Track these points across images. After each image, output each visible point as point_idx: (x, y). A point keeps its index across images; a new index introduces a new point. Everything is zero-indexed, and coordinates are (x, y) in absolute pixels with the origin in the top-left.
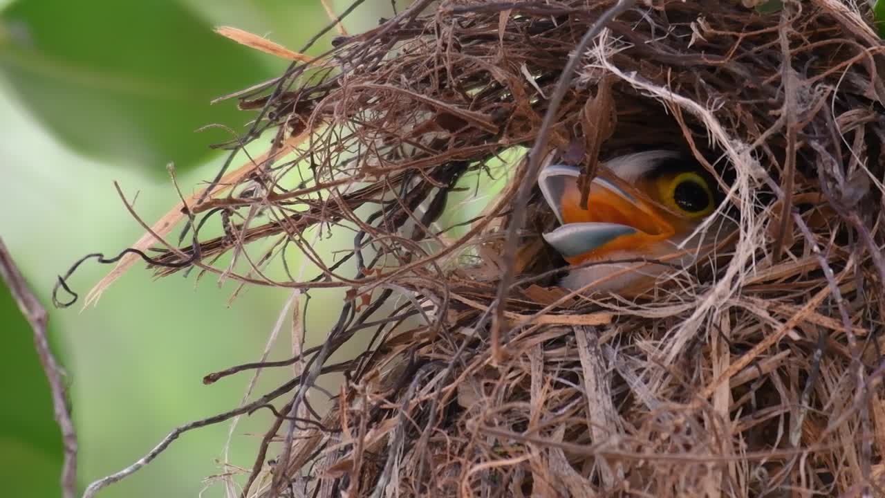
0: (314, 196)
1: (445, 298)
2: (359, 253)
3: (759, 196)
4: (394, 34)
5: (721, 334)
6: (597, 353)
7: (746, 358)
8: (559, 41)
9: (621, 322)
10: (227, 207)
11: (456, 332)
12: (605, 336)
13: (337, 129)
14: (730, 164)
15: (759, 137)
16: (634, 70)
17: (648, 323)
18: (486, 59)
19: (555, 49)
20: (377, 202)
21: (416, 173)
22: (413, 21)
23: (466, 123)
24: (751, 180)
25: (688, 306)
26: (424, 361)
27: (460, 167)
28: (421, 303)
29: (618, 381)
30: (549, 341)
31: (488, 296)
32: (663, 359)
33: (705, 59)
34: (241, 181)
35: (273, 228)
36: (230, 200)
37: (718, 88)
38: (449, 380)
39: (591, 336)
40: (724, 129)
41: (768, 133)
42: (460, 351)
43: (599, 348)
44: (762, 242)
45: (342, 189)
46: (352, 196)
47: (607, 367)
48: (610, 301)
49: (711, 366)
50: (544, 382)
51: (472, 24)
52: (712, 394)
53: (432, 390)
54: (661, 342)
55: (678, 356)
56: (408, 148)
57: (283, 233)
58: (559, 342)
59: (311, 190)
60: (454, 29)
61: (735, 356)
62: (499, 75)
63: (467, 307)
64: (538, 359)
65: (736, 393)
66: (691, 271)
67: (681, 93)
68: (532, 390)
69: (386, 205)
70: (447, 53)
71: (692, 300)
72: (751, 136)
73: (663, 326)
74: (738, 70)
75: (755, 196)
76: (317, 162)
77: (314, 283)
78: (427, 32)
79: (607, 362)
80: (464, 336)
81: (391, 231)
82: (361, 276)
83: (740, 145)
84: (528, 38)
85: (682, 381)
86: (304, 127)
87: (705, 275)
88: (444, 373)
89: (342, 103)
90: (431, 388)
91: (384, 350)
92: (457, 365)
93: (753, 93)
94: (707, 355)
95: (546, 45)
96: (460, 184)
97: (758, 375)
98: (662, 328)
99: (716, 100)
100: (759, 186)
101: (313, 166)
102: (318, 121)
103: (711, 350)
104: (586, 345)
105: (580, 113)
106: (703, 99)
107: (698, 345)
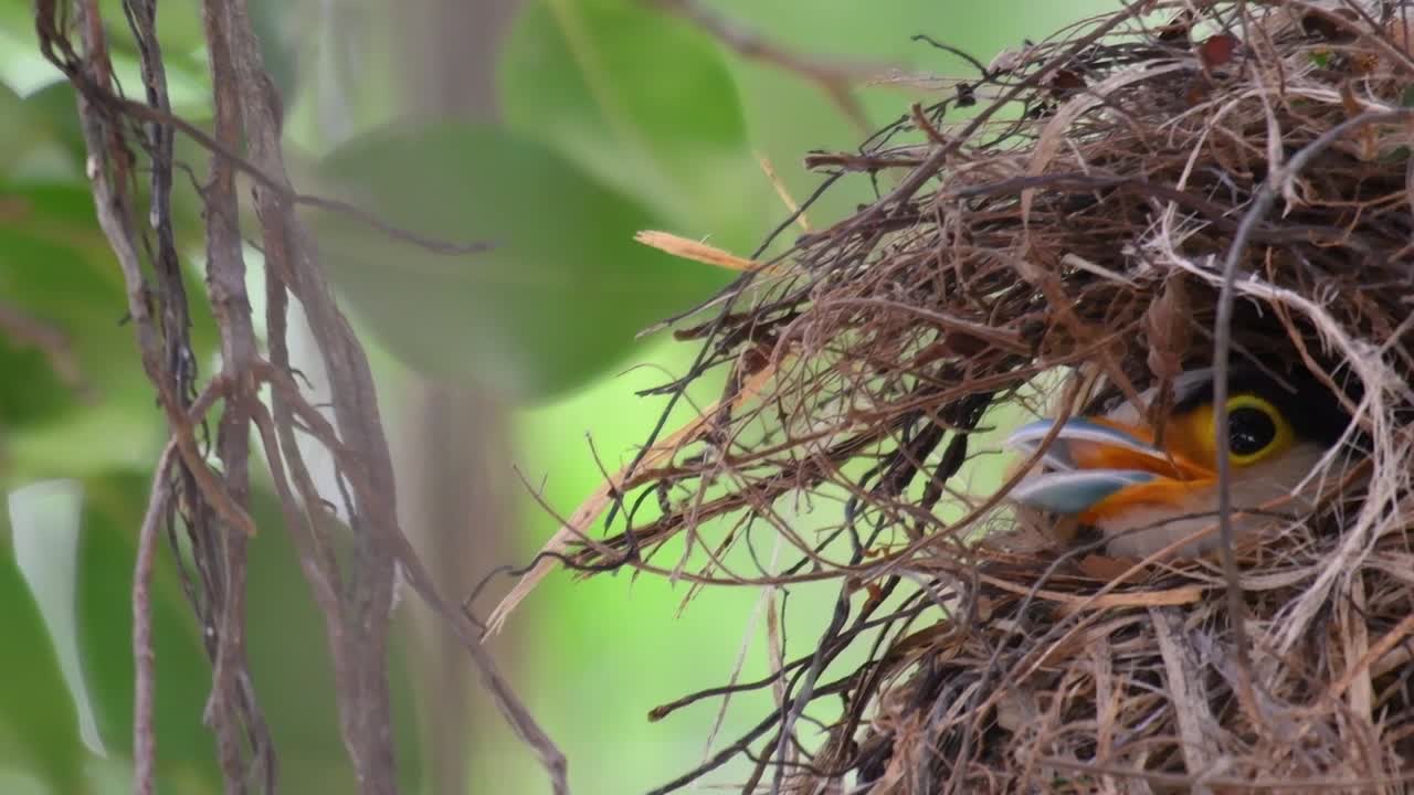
0: (785, 455)
1: (974, 583)
2: (853, 529)
3: (1396, 414)
4: (879, 226)
5: (1353, 606)
6: (1184, 642)
7: (1391, 638)
8: (1105, 219)
9: (1213, 598)
10: (666, 479)
11: (989, 626)
12: (1193, 620)
13: (813, 363)
14: (1354, 375)
15: (1389, 336)
16: (1210, 253)
17: (1251, 597)
18: (1009, 252)
19: (1102, 231)
20: (871, 456)
21: (921, 413)
22: (903, 205)
23: (986, 344)
24: (1385, 395)
25: (1306, 572)
26: (952, 671)
27: (983, 401)
28: (939, 590)
29: (1215, 679)
30: (1121, 628)
31: (1029, 573)
32: (1277, 646)
33: (1310, 234)
34: (684, 442)
35: (731, 502)
36: (672, 470)
37: (1326, 269)
38: (985, 695)
39: (1174, 620)
40: (1341, 325)
41: (1402, 329)
42: (996, 653)
43: (1186, 636)
44: (1404, 478)
45: (823, 442)
46: (836, 449)
47: (1199, 661)
48: (1197, 569)
49: (1341, 649)
50: (1114, 687)
51: (985, 204)
52: (1347, 689)
53: (963, 711)
54: (1273, 623)
55: (1295, 643)
56: (910, 381)
57: (746, 509)
58: (1132, 631)
59: (781, 448)
60: (963, 214)
61: (1375, 634)
62: (1029, 272)
63: (1002, 591)
64: (1103, 657)
65: (1378, 685)
66: (1309, 524)
67: (1280, 282)
68: (1098, 700)
69: (882, 460)
70: (955, 246)
71: (1313, 563)
72: (1378, 334)
73: (1272, 600)
74: (1357, 245)
75: (1392, 414)
76: (786, 409)
77: (790, 576)
78: (924, 220)
79: (1199, 654)
80: (1002, 632)
81: (892, 494)
82: (857, 559)
83: (1365, 348)
84: (1062, 218)
85: (1304, 676)
86: (766, 363)
87: (1327, 527)
88: (976, 686)
89: (815, 326)
90: (960, 707)
91: (894, 658)
92: (996, 676)
93: (1376, 273)
94: (1335, 635)
95: (1088, 226)
97: (1408, 657)
98: (1271, 604)
99: (1328, 288)
100: (1397, 401)
101: (782, 416)
102: (786, 351)
103: (1340, 629)
104: (1168, 632)
105: (1142, 319)
106: (1308, 289)
107: (1323, 621)
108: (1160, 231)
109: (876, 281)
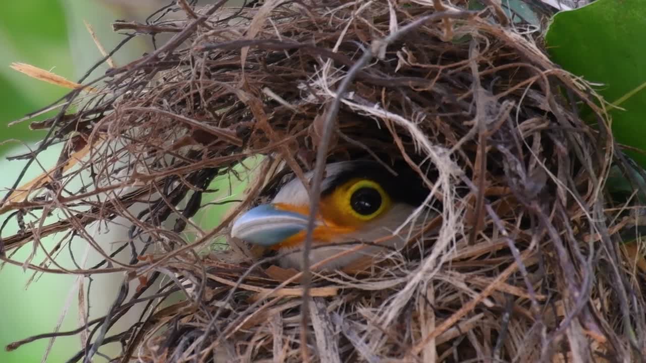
0: (93, 198)
1: (203, 278)
2: (132, 243)
3: (457, 190)
4: (156, 65)
5: (427, 302)
6: (326, 319)
7: (449, 322)
8: (289, 68)
9: (345, 294)
10: (23, 208)
11: (210, 304)
12: (332, 305)
13: (112, 145)
14: (433, 165)
15: (455, 144)
16: (352, 91)
17: (367, 294)
18: (232, 85)
19: (286, 75)
20: (145, 202)
21: (175, 178)
22: (170, 54)
23: (216, 138)
24: (451, 178)
25: (401, 280)
26: (187, 329)
27: (212, 173)
28: (182, 282)
29: (344, 341)
30: (288, 310)
31: (236, 275)
32: (381, 324)
33: (410, 82)
34: (34, 187)
35: (61, 226)
36: (26, 203)
37: (420, 104)
38: (206, 344)
39: (321, 305)
40: (427, 137)
41: (463, 140)
42: (214, 319)
43: (328, 315)
44: (460, 228)
45: (117, 191)
46: (124, 198)
47: (335, 330)
48: (336, 276)
49: (419, 327)
50: (283, 342)
51: (219, 57)
52: (422, 351)
53: (193, 353)
54: (379, 310)
55: (392, 322)
56: (169, 158)
57: (69, 230)
58: (295, 311)
59: (92, 194)
60: (206, 61)
61: (439, 319)
62: (244, 97)
63: (219, 284)
64: (278, 325)
65: (440, 350)
66: (403, 252)
67: (391, 110)
68: (274, 351)
69: (152, 204)
70: (201, 79)
71: (404, 275)
72: (449, 142)
73: (379, 296)
74: (439, 90)
75: (454, 190)
76: (96, 171)
77: (96, 269)
78: (182, 64)
79: (334, 326)
80: (217, 308)
81: (157, 224)
82: (135, 261)
83: (441, 150)
84: (265, 66)
85: (397, 341)
86: (85, 143)
87: (414, 255)
88: (201, 339)
89: (115, 123)
90: (191, 351)
91: (153, 321)
92: (213, 333)
93: (449, 107)
94: (416, 319)
95: (279, 71)
96: (211, 186)
97: (459, 334)
98: (379, 298)
99: (420, 113)
100: (458, 182)
101: (93, 175)
102: (97, 138)
103: (419, 315)
104: (317, 312)
105: (310, 128)
106: (408, 115)
107: (408, 311)
108: (321, 76)
109: (153, 98)
